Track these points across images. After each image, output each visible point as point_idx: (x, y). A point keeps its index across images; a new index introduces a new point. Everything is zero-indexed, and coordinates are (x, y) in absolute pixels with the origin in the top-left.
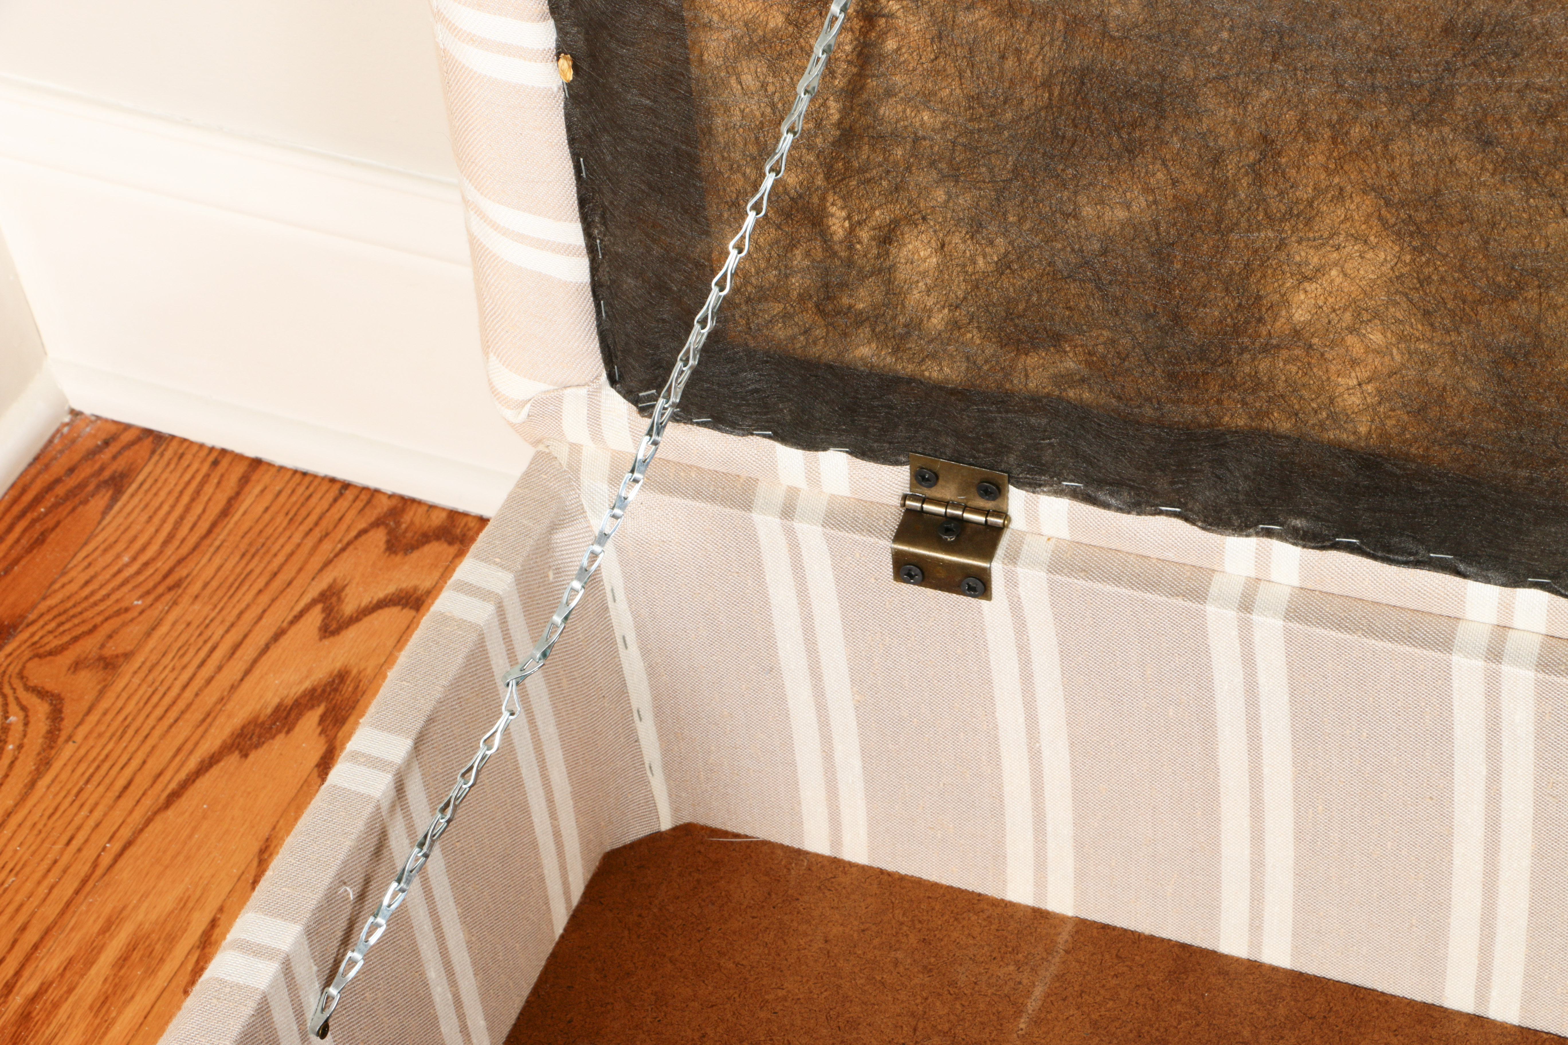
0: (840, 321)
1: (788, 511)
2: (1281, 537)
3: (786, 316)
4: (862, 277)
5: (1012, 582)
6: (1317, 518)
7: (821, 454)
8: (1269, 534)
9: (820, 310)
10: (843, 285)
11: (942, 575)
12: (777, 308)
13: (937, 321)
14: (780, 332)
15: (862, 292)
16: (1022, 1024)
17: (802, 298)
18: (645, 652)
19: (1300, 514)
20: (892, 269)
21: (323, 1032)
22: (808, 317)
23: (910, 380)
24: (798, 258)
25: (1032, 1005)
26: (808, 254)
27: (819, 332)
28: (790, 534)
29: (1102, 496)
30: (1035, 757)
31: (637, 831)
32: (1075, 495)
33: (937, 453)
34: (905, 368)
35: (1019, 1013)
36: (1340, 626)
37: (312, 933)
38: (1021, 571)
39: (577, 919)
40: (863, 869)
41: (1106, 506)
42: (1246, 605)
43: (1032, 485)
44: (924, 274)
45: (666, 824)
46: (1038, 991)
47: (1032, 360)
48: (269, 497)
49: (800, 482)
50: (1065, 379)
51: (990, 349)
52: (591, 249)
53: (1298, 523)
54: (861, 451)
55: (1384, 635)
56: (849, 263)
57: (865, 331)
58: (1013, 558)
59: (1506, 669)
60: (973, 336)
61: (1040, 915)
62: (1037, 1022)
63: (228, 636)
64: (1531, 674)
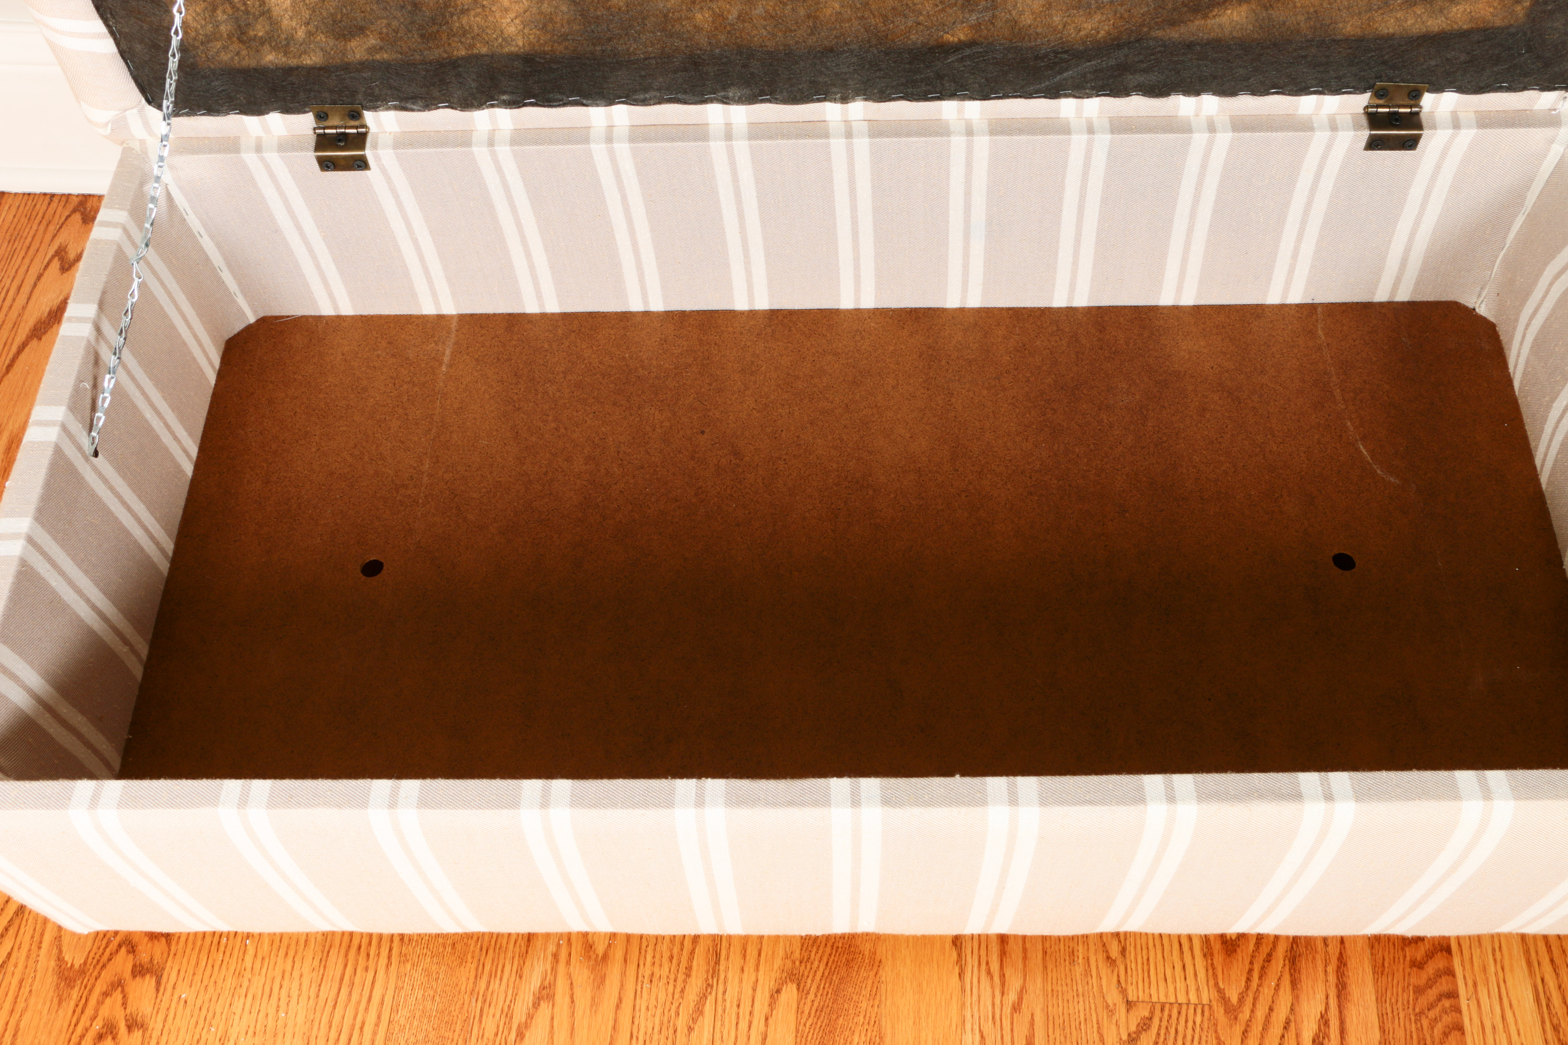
0: (253, 44)
1: (259, 149)
2: (498, 106)
3: (225, 48)
4: (256, 19)
5: (378, 158)
6: (512, 93)
7: (266, 116)
8: (492, 106)
9: (241, 41)
10: (248, 25)
11: (343, 163)
12: (218, 45)
13: (301, 34)
14: (225, 57)
15: (259, 27)
16: (444, 369)
17: (230, 36)
18: (212, 237)
19: (505, 93)
20: (269, 11)
21: (96, 454)
22: (235, 46)
23: (297, 68)
24: (220, 16)
25: (446, 359)
26: (224, 12)
27: (244, 53)
28: (263, 160)
29: (409, 105)
30: (415, 242)
31: (239, 327)
32: (396, 108)
33: (323, 102)
34: (293, 62)
35: (441, 364)
36: (536, 143)
37: (73, 408)
38: (380, 152)
39: (220, 375)
40: (353, 317)
41: (412, 110)
42: (491, 143)
43: (374, 108)
44: (286, 10)
45: (252, 320)
46: (448, 352)
47: (353, 44)
48: (14, 210)
49: (261, 133)
50: (372, 50)
51: (331, 42)
53: (505, 97)
54: (286, 110)
55: (558, 143)
56: (247, 12)
57: (267, 47)
58: (375, 147)
59: (616, 145)
60: (321, 37)
61: (441, 317)
62: (450, 366)
63: (14, 283)
64: (627, 145)
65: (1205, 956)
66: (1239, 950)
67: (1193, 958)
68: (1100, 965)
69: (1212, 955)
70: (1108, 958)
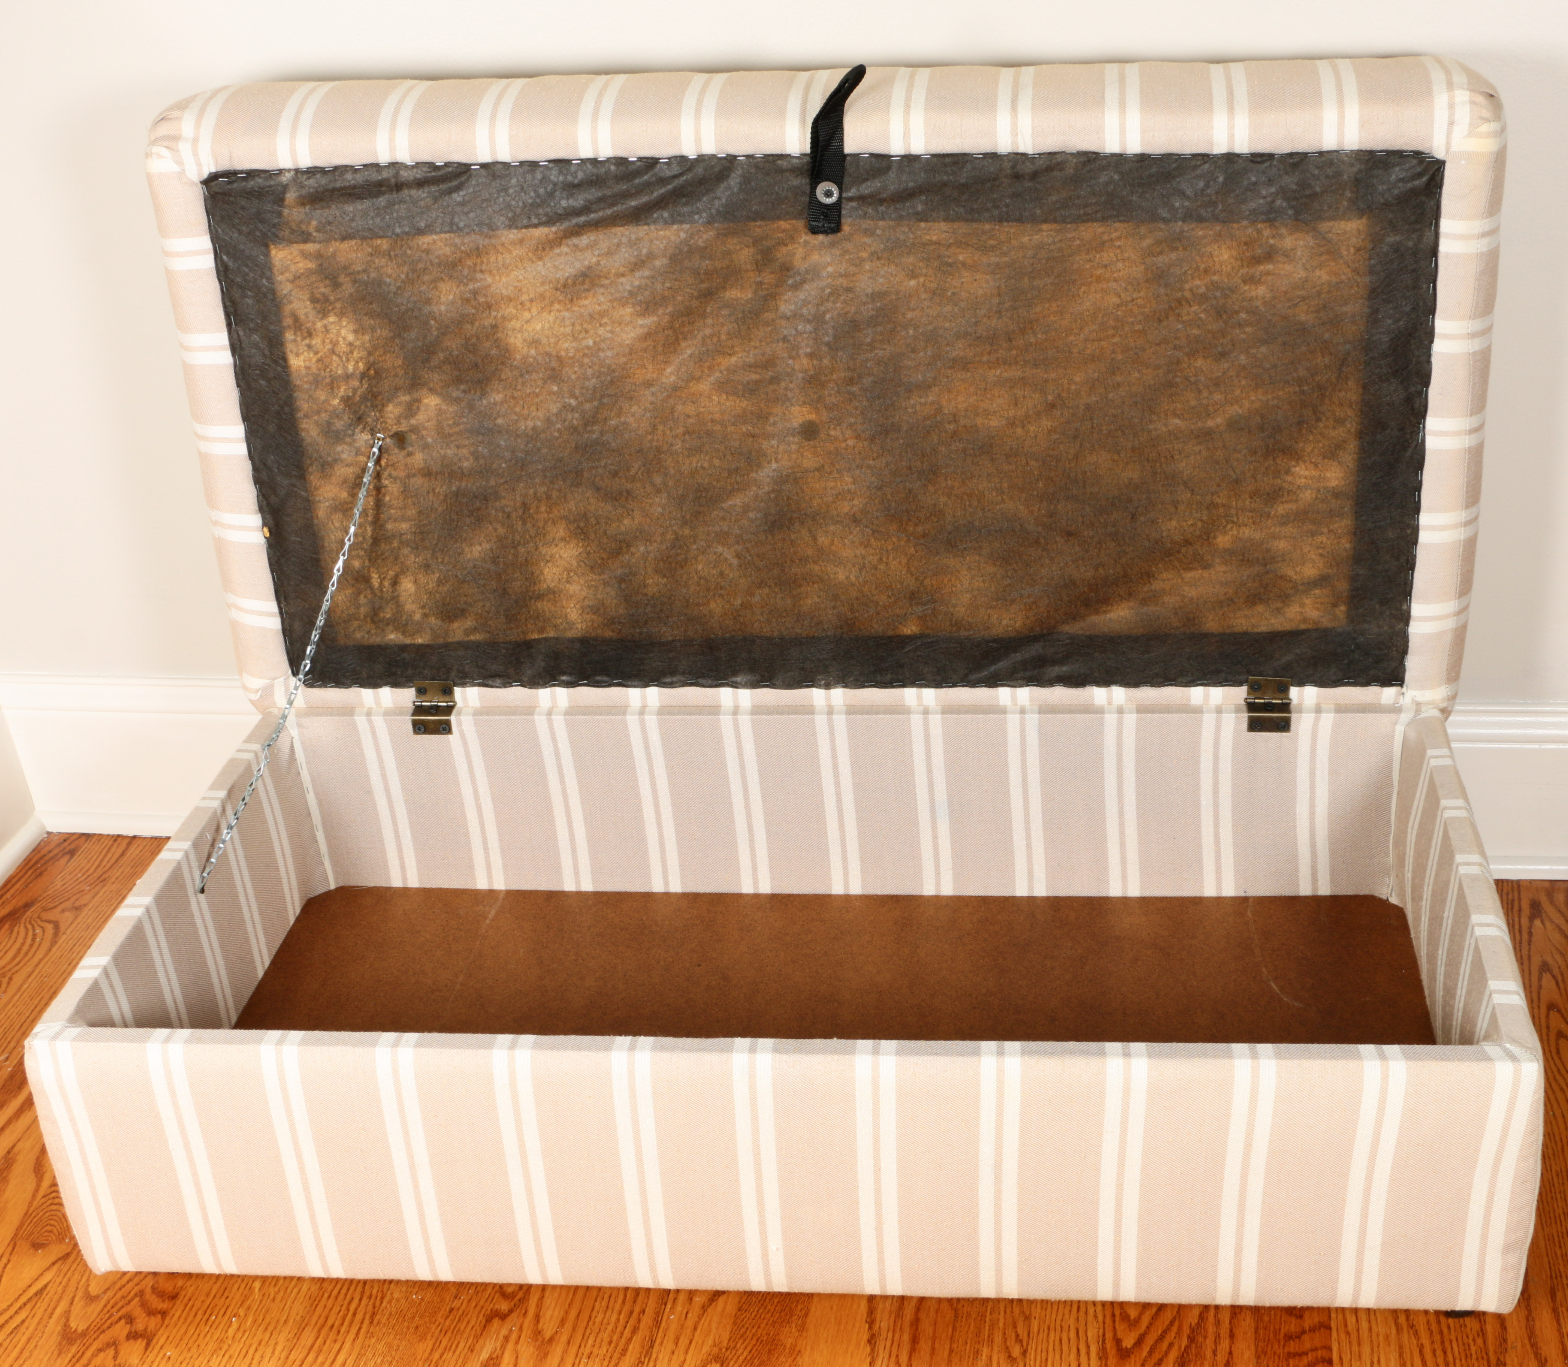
0: (381, 625)
1: (369, 714)
2: (558, 685)
3: (360, 627)
4: (388, 602)
5: (460, 724)
6: (570, 674)
7: (380, 690)
8: (554, 685)
9: (373, 621)
10: (381, 608)
11: (432, 726)
12: (356, 624)
13: (418, 617)
14: (358, 635)
15: (388, 610)
16: (488, 922)
17: (365, 617)
18: (317, 794)
19: (564, 674)
20: (398, 596)
21: (202, 891)
22: (369, 626)
23: (410, 645)
24: (362, 600)
25: (491, 916)
26: (365, 597)
27: (373, 631)
28: (370, 722)
29: (490, 682)
30: (479, 808)
31: (320, 890)
32: (480, 685)
33: (425, 678)
34: (408, 641)
35: (486, 919)
36: (585, 714)
37: (196, 845)
38: (462, 718)
40: (417, 889)
41: (492, 687)
42: (549, 713)
43: (463, 685)
44: (410, 595)
45: (333, 886)
46: (493, 912)
47: (456, 625)
49: (373, 705)
50: (468, 632)
51: (439, 622)
52: (281, 613)
53: (564, 678)
54: (395, 685)
55: (601, 714)
56: (382, 598)
57: (391, 627)
58: (459, 714)
59: (646, 717)
60: (433, 620)
61: (491, 891)
62: (493, 920)
64: (655, 717)
65: (1100, 1358)
66: (1132, 1356)
67: (1089, 1359)
68: (1001, 1361)
69: (1107, 1358)
70: (1010, 1356)
